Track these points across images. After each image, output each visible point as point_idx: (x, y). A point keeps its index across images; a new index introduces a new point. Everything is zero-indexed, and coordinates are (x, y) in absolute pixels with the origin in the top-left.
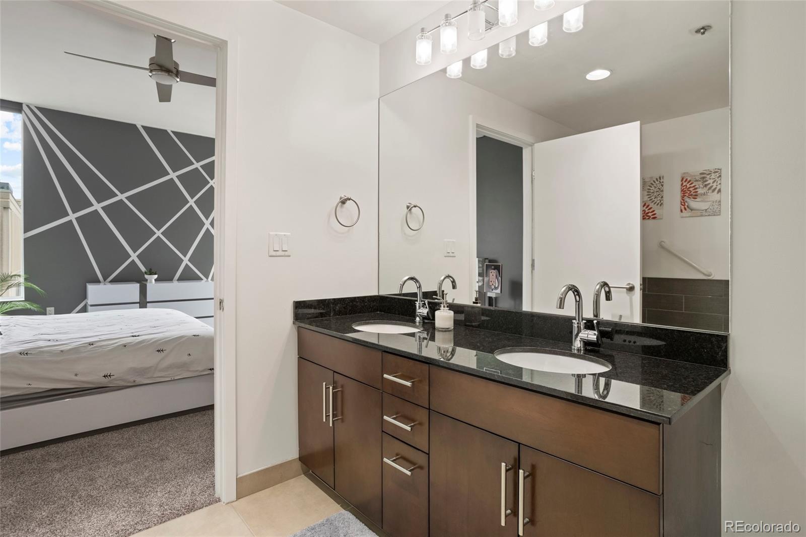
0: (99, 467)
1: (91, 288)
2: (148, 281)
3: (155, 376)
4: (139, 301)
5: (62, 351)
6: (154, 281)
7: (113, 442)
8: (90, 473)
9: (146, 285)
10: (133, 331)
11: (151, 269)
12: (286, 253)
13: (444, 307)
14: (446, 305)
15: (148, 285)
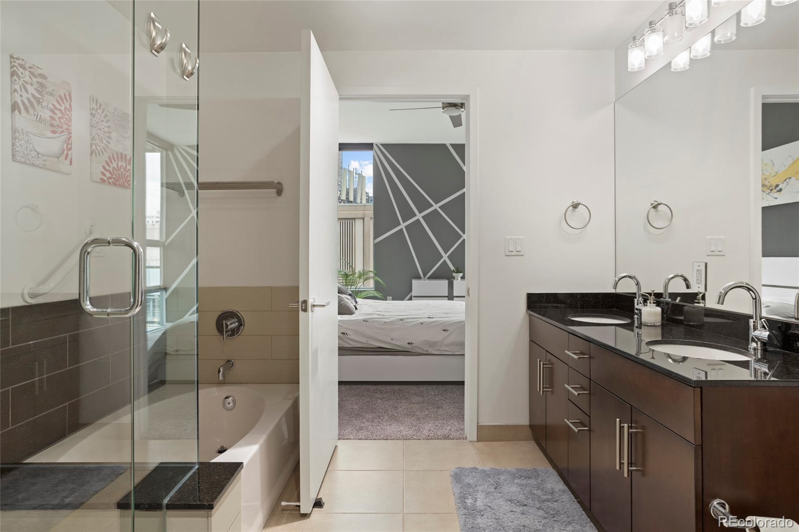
0: (401, 403)
1: (415, 282)
2: (456, 278)
3: (441, 349)
4: (447, 295)
5: (385, 322)
6: (460, 278)
7: (413, 391)
8: (396, 404)
9: (453, 282)
10: (430, 314)
11: (457, 268)
12: (520, 253)
13: (650, 303)
14: (652, 302)
15: (455, 282)
